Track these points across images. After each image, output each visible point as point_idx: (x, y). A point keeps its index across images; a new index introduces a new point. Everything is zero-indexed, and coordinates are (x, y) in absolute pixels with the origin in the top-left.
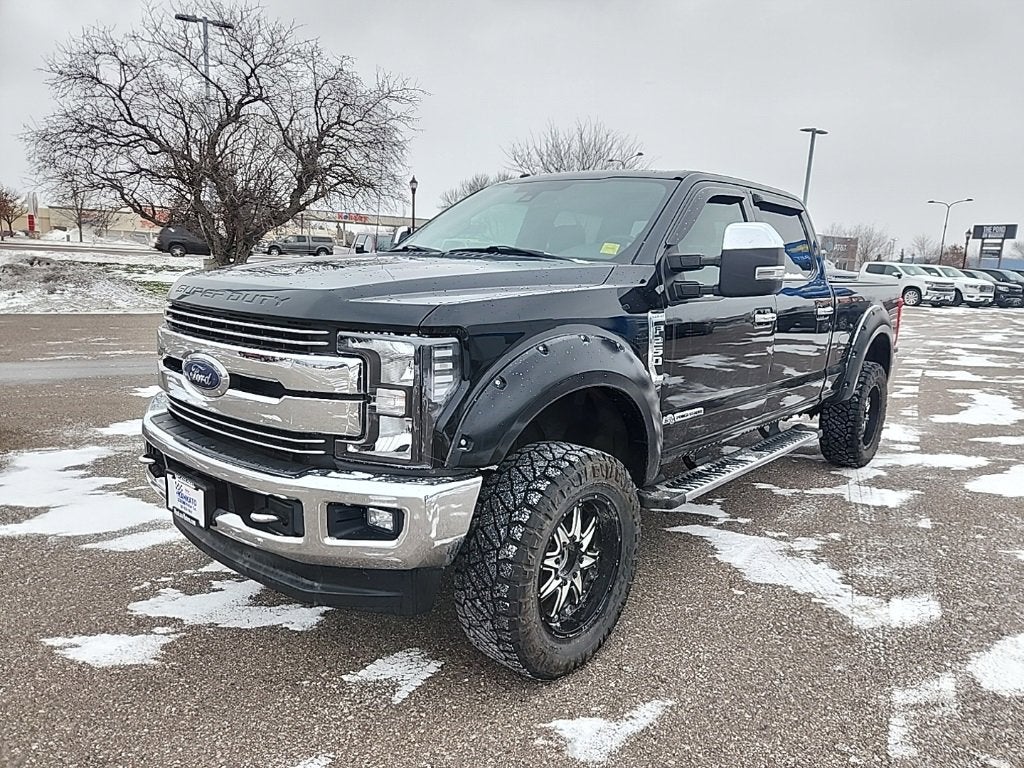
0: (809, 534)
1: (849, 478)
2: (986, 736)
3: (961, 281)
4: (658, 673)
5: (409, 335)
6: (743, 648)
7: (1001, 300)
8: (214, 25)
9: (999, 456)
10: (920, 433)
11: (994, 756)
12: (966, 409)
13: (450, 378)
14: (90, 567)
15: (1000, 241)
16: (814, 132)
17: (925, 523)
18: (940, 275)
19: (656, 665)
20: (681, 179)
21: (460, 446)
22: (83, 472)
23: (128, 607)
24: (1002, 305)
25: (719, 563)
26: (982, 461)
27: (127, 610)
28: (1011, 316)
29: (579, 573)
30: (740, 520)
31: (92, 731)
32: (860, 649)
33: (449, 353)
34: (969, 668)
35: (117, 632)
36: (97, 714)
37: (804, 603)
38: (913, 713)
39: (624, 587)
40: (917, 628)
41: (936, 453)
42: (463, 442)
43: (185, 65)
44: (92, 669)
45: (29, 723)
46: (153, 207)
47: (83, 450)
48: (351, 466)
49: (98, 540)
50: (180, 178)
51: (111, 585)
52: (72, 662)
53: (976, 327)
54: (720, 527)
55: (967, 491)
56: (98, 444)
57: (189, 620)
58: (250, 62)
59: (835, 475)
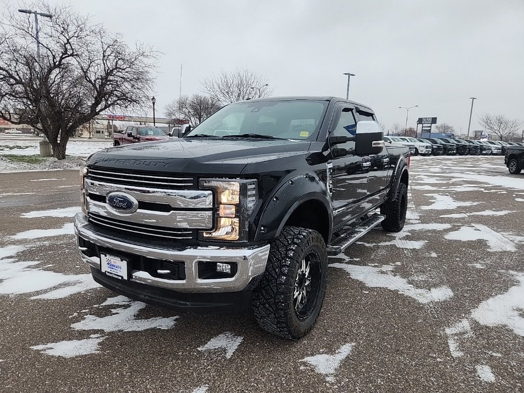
0: (387, 263)
1: (396, 237)
2: (488, 344)
3: (417, 144)
4: (344, 332)
5: (236, 179)
6: (376, 317)
7: (435, 152)
8: (41, 15)
9: (454, 223)
10: (419, 215)
11: (493, 352)
12: (434, 202)
13: (254, 198)
14: (40, 308)
15: (430, 125)
16: (349, 75)
17: (434, 255)
18: (408, 142)
19: (342, 328)
20: (330, 101)
21: (261, 230)
22: (13, 260)
23: (71, 326)
24: (435, 155)
25: (353, 280)
26: (448, 226)
27: (71, 328)
28: (440, 159)
29: (305, 288)
30: (355, 259)
31: (79, 389)
32: (425, 312)
33: (253, 186)
34: (472, 316)
35: (70, 339)
36: (78, 380)
37: (395, 294)
38: (456, 337)
39: (323, 293)
40: (445, 301)
41: (428, 223)
42: (262, 228)
43: (29, 37)
44: (65, 359)
45: (43, 389)
46: (9, 114)
47: (7, 248)
48: (207, 243)
49: (38, 294)
50: (28, 98)
51: (56, 316)
52: (53, 356)
53: (427, 165)
54: (348, 263)
55: (446, 239)
56: (14, 244)
57: (107, 330)
58: (66, 35)
59: (389, 236)
